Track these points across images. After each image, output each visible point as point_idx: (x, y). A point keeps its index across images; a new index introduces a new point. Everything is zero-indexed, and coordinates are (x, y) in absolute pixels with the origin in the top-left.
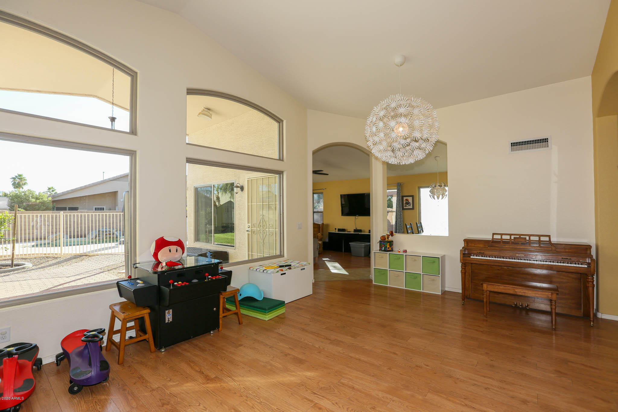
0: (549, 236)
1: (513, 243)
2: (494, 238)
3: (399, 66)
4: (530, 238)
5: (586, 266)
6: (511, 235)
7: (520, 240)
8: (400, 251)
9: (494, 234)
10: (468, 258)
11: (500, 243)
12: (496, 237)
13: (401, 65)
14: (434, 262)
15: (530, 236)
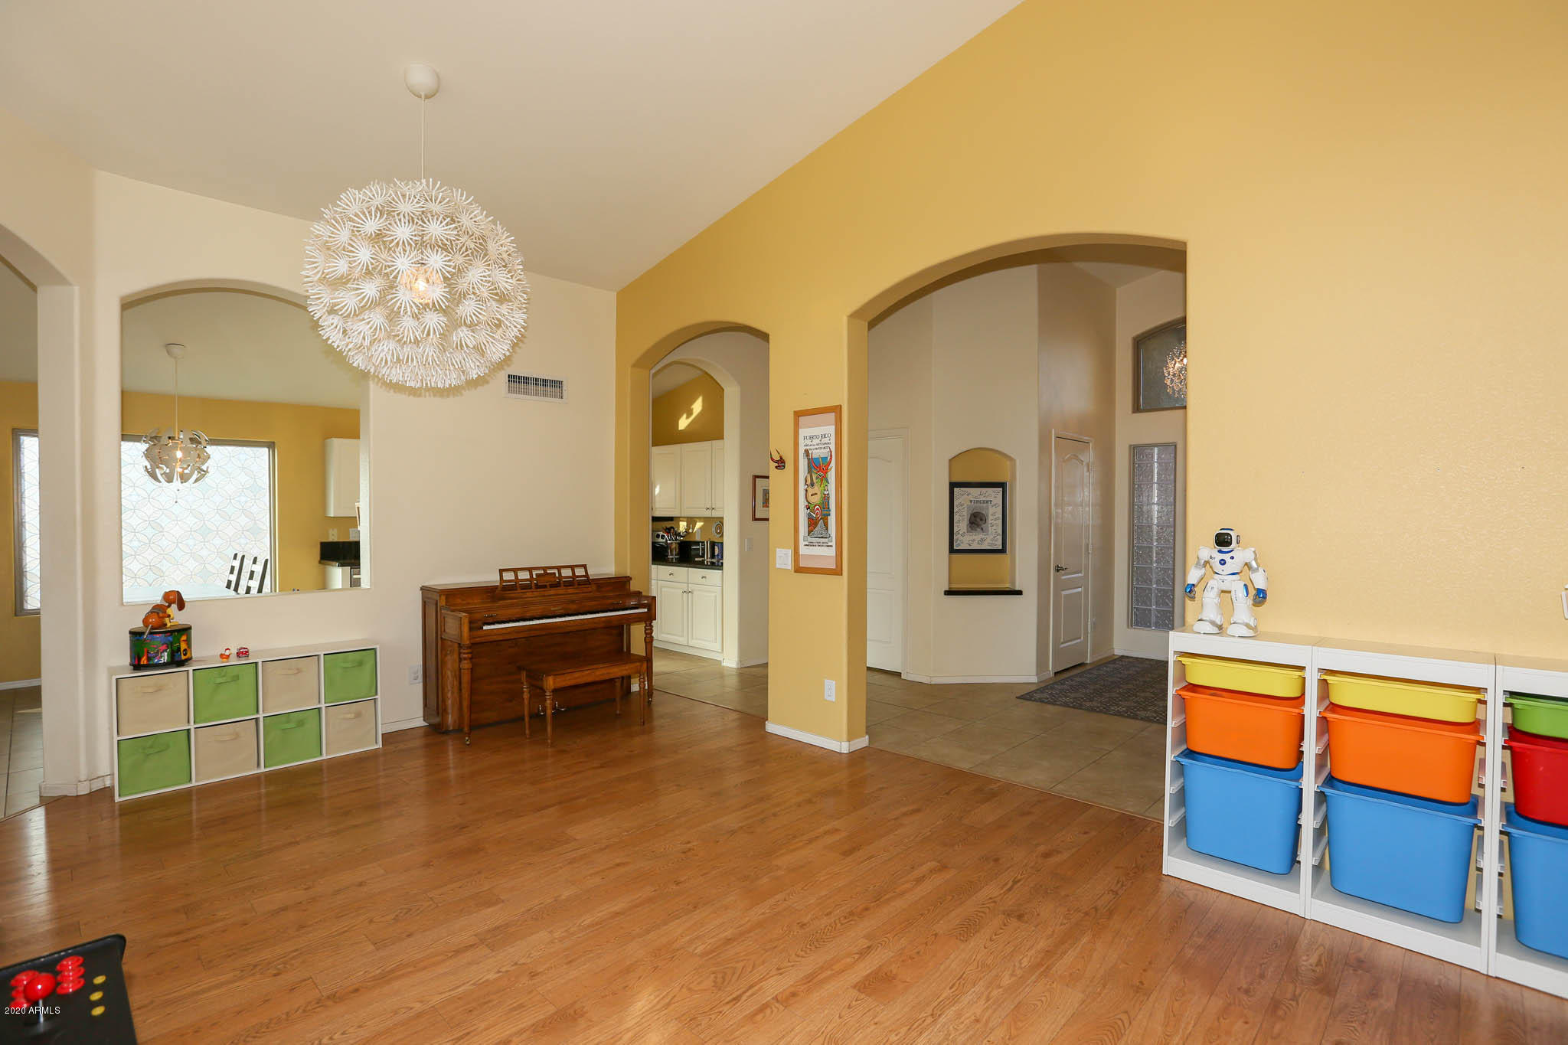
0: (584, 566)
1: (537, 586)
2: (504, 579)
3: (420, 97)
4: (560, 573)
5: (646, 610)
6: (530, 570)
7: (547, 578)
8: (228, 656)
9: (501, 571)
10: (479, 633)
11: (516, 590)
12: (509, 576)
13: (427, 97)
14: (360, 664)
15: (559, 568)
